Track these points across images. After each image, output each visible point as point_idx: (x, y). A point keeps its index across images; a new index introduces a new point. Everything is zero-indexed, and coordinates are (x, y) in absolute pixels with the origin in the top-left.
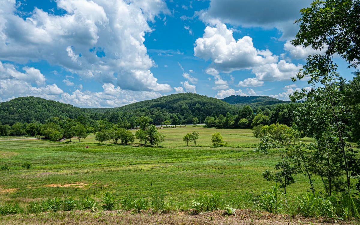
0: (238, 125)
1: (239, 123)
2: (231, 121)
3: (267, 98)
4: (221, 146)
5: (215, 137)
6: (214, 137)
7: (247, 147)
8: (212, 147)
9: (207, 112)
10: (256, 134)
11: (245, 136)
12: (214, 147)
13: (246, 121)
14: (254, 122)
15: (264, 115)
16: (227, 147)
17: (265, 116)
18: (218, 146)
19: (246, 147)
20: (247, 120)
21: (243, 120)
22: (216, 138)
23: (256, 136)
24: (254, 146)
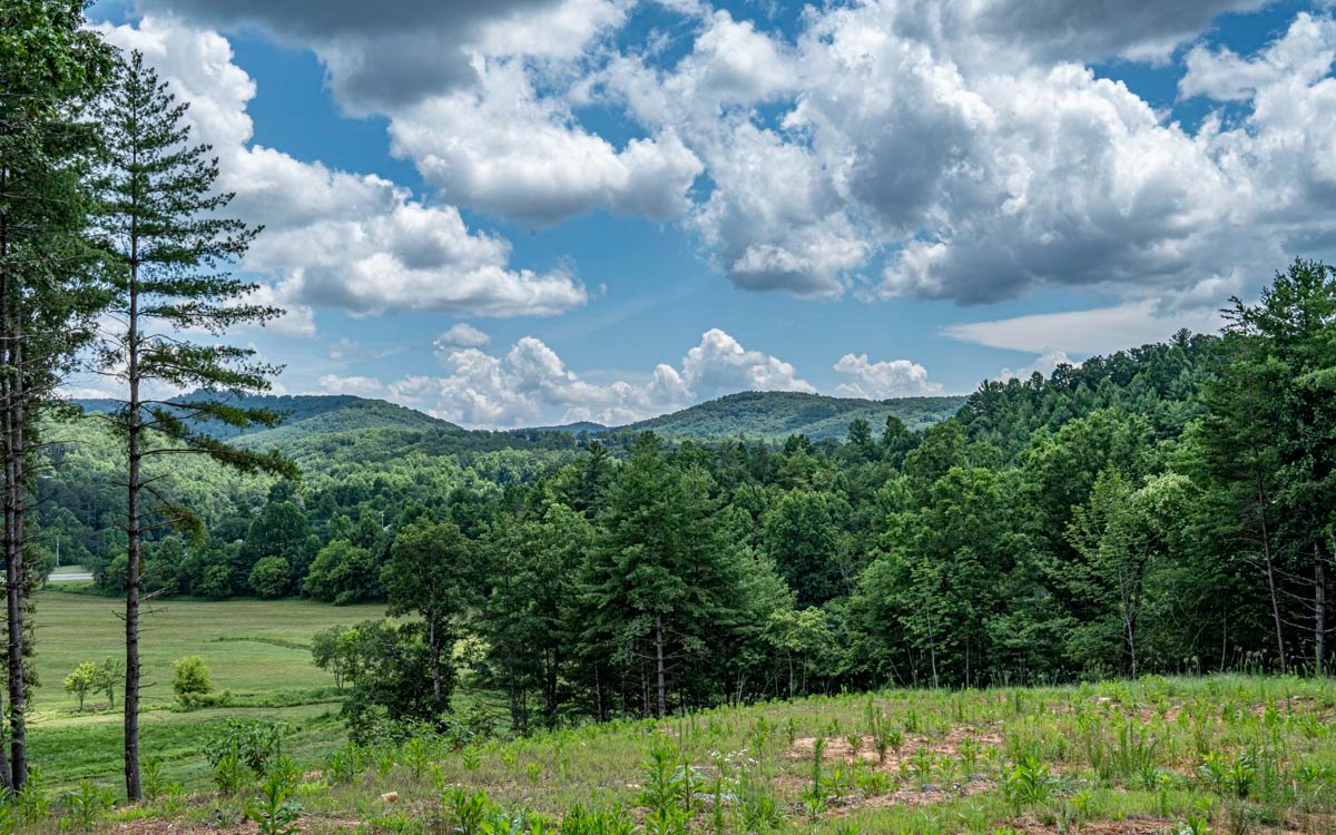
0: (248, 586)
1: (252, 576)
2: (216, 568)
3: (375, 408)
4: (210, 704)
5: (186, 674)
6: (181, 674)
7: (295, 702)
8: (178, 712)
9: (82, 499)
10: (321, 658)
11: (280, 643)
12: (185, 711)
13: (280, 568)
14: (313, 575)
15: (354, 545)
16: (227, 707)
17: (359, 550)
18: (197, 707)
19: (290, 703)
20: (287, 564)
21: (270, 565)
22: (188, 678)
23: (322, 664)
24: (316, 699)
